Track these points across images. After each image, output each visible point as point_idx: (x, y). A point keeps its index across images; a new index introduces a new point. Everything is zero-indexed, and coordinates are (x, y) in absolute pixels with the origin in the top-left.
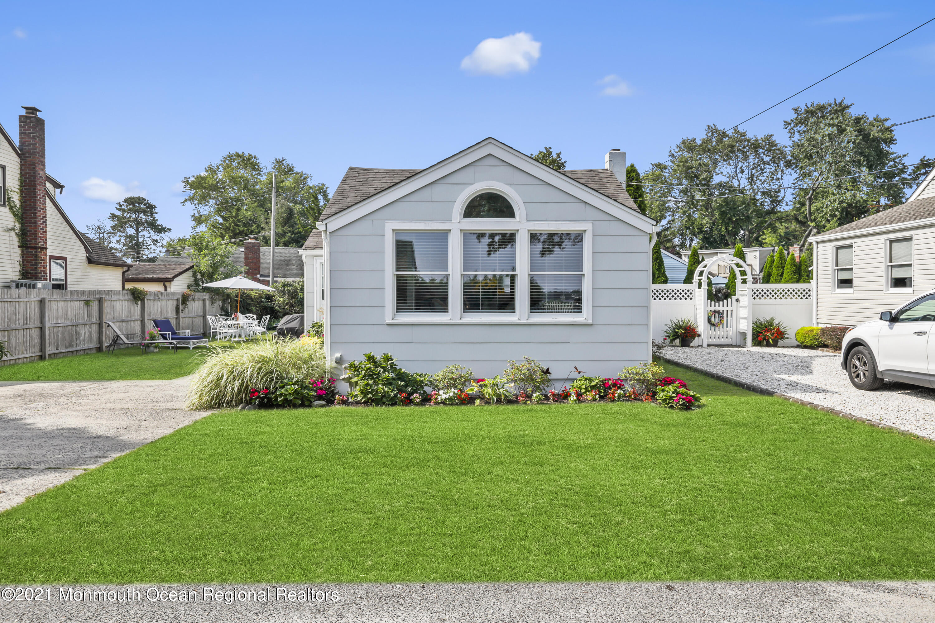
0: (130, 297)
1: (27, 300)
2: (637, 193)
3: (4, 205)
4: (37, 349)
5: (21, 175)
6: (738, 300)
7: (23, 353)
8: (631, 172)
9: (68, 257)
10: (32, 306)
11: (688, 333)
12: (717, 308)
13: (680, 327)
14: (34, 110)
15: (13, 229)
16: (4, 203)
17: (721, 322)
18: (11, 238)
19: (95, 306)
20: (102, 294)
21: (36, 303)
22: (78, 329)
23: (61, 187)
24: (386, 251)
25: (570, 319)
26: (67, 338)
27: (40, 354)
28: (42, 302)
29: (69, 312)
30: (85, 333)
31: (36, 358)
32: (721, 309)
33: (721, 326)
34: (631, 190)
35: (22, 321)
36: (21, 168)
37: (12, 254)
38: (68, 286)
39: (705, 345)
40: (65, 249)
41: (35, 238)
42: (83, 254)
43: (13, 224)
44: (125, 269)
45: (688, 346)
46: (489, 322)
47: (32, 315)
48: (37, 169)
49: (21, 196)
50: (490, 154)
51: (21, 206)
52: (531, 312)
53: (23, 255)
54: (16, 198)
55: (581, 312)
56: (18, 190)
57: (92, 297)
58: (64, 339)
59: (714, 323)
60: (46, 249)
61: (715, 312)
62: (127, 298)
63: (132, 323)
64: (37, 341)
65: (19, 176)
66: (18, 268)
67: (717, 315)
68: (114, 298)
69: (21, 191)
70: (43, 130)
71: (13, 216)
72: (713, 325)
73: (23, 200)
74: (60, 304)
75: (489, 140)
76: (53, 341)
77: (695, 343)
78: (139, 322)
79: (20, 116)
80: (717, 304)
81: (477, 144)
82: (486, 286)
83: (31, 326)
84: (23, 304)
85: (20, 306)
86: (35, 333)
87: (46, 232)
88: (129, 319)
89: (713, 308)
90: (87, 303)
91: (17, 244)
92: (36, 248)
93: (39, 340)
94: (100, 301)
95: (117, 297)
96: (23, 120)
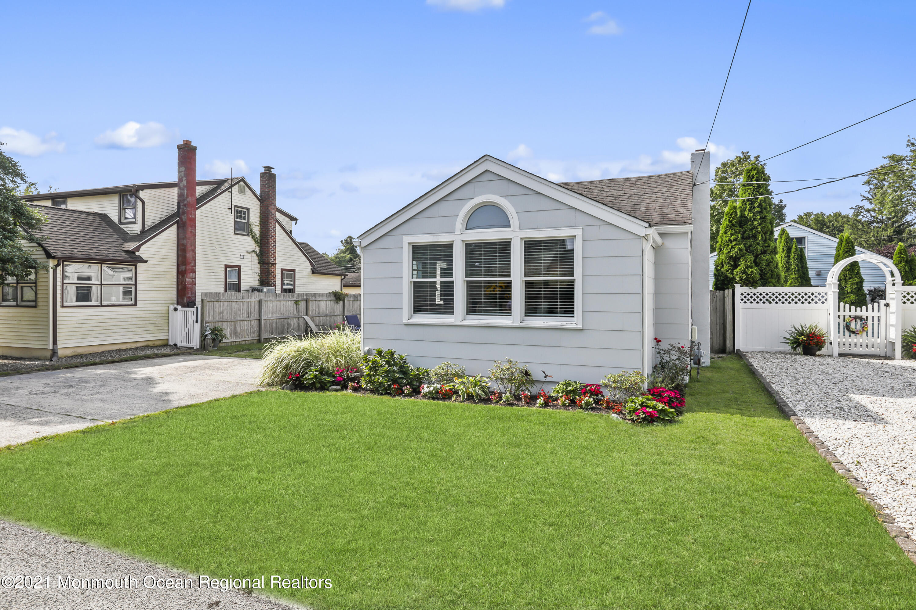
0: (334, 298)
1: (248, 300)
2: (758, 192)
3: (248, 235)
4: (256, 334)
5: (261, 213)
6: (887, 305)
7: (245, 337)
8: (751, 170)
9: (296, 269)
10: (253, 305)
11: (812, 340)
12: (858, 313)
13: (801, 334)
14: (268, 168)
15: (254, 251)
16: (248, 234)
17: (863, 330)
18: (253, 258)
19: (303, 305)
20: (309, 296)
21: (256, 302)
22: (289, 321)
23: (296, 220)
24: (404, 261)
25: (560, 323)
26: (280, 327)
27: (258, 338)
28: (260, 302)
29: (282, 309)
30: (294, 324)
31: (255, 341)
32: (864, 314)
33: (864, 334)
34: (751, 189)
35: (245, 315)
36: (260, 209)
37: (253, 268)
38: (296, 290)
39: (836, 354)
40: (294, 264)
41: (268, 257)
42: (309, 267)
43: (254, 247)
44: (343, 277)
45: (813, 354)
46: (486, 324)
47: (253, 311)
48: (270, 209)
49: (261, 228)
50: (487, 170)
51: (260, 235)
52: (525, 316)
53: (261, 268)
54: (256, 230)
55: (573, 317)
56: (258, 224)
57: (300, 298)
58: (277, 328)
59: (855, 330)
60: (276, 264)
61: (856, 318)
62: (330, 298)
63: (335, 317)
64: (256, 329)
65: (259, 214)
66: (258, 278)
67: (859, 321)
68: (319, 298)
69: (261, 225)
70: (274, 181)
71: (254, 242)
72: (853, 332)
73: (262, 231)
74: (274, 303)
75: (485, 158)
76: (268, 329)
77: (824, 351)
78: (341, 317)
79: (261, 173)
80: (859, 309)
81: (475, 162)
82: (494, 291)
83: (251, 319)
84: (246, 303)
85: (243, 305)
86: (255, 324)
87: (275, 252)
88: (332, 314)
89: (853, 313)
90: (297, 303)
91: (257, 261)
92: (268, 264)
93: (258, 329)
94: (307, 301)
95: (321, 298)
96: (263, 175)
